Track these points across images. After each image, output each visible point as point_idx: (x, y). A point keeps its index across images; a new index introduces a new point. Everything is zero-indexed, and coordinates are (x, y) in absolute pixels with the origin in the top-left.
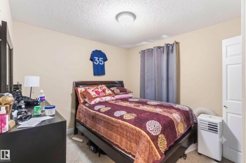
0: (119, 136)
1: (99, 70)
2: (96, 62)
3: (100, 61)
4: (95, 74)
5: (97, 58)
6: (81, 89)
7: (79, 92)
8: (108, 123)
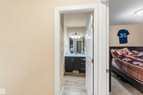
0: (136, 73)
1: (123, 40)
2: (121, 36)
3: (124, 35)
4: (120, 43)
5: (122, 34)
6: (113, 51)
7: (112, 52)
8: (130, 67)
